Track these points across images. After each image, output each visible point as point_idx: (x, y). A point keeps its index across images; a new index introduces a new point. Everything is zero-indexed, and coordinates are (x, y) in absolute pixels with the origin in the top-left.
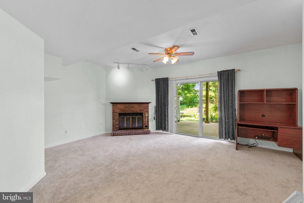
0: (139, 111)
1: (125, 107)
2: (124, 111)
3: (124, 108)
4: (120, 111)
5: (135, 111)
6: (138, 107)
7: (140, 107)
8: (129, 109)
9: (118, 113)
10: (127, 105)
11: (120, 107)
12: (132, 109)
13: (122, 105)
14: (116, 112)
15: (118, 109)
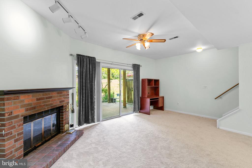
0: (59, 103)
1: (38, 99)
2: (34, 108)
3: (35, 101)
4: (27, 110)
5: (54, 104)
6: (57, 96)
7: (60, 96)
8: (45, 102)
9: (22, 116)
10: (40, 95)
11: (26, 102)
12: (49, 101)
13: (31, 95)
14: (17, 117)
15: (22, 107)
